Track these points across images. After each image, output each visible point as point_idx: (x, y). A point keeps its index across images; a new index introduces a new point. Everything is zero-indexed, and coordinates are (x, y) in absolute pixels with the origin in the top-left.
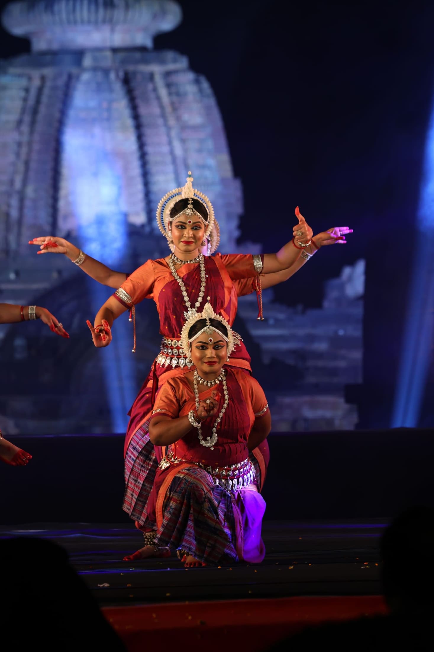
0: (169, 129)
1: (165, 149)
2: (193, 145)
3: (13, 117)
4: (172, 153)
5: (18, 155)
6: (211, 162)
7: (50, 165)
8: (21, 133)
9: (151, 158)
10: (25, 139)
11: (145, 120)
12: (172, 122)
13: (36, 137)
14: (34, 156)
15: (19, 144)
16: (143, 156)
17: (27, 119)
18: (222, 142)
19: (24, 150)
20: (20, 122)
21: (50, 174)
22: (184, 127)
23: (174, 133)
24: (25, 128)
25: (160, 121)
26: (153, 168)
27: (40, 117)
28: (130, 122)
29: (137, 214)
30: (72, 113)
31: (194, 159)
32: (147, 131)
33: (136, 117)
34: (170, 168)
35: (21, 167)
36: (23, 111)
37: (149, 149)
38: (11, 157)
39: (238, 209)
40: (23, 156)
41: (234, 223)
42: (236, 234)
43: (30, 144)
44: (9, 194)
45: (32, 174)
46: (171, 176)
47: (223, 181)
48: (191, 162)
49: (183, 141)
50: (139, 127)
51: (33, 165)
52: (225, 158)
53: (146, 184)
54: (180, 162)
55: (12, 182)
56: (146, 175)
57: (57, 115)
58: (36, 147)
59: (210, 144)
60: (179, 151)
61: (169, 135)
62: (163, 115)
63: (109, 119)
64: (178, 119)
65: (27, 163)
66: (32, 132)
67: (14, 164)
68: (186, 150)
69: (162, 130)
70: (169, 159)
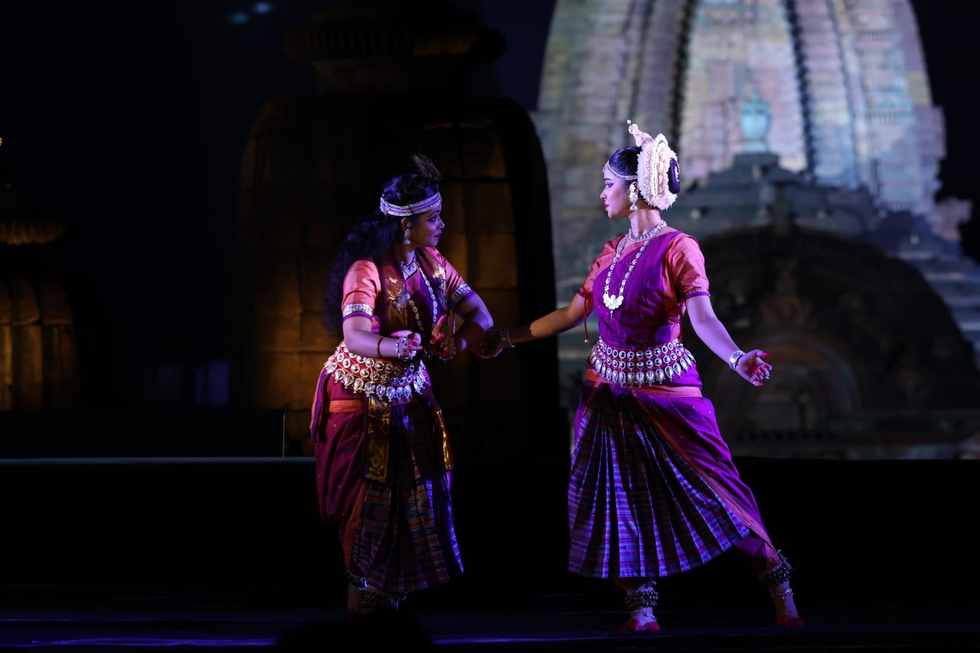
0: (839, 34)
1: (835, 64)
2: (875, 59)
3: (618, 18)
4: (843, 69)
5: (623, 71)
6: (901, 82)
7: (669, 86)
8: (628, 41)
9: (813, 77)
10: (634, 48)
11: (804, 23)
12: (844, 25)
13: (650, 47)
14: (647, 74)
15: (626, 57)
16: (802, 74)
17: (637, 20)
18: (917, 54)
19: (632, 65)
20: (627, 25)
21: (669, 99)
22: (862, 33)
23: (846, 41)
24: (634, 34)
25: (828, 24)
26: (816, 91)
27: (655, 18)
28: (784, 26)
29: (793, 156)
30: (701, 13)
31: (875, 77)
32: (808, 38)
33: (793, 18)
34: (841, 91)
35: (627, 89)
36: (631, 11)
37: (810, 64)
38: (614, 76)
39: (939, 151)
40: (631, 74)
41: (933, 170)
42: (935, 185)
43: (640, 56)
44: (609, 128)
45: (642, 99)
46: (843, 103)
47: (917, 110)
48: (870, 82)
49: (860, 52)
50: (796, 32)
51: (645, 86)
52: (920, 77)
53: (806, 114)
54: (855, 82)
55: (614, 111)
56: (805, 100)
57: (680, 15)
58: (649, 60)
59: (899, 58)
60: (853, 67)
61: (839, 44)
62: (832, 17)
63: (753, 21)
64: (854, 21)
65: (636, 83)
66: (643, 39)
67: (617, 84)
68: (864, 66)
69: (831, 36)
70: (839, 78)
